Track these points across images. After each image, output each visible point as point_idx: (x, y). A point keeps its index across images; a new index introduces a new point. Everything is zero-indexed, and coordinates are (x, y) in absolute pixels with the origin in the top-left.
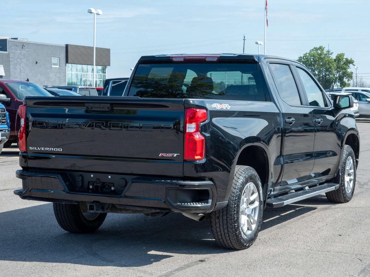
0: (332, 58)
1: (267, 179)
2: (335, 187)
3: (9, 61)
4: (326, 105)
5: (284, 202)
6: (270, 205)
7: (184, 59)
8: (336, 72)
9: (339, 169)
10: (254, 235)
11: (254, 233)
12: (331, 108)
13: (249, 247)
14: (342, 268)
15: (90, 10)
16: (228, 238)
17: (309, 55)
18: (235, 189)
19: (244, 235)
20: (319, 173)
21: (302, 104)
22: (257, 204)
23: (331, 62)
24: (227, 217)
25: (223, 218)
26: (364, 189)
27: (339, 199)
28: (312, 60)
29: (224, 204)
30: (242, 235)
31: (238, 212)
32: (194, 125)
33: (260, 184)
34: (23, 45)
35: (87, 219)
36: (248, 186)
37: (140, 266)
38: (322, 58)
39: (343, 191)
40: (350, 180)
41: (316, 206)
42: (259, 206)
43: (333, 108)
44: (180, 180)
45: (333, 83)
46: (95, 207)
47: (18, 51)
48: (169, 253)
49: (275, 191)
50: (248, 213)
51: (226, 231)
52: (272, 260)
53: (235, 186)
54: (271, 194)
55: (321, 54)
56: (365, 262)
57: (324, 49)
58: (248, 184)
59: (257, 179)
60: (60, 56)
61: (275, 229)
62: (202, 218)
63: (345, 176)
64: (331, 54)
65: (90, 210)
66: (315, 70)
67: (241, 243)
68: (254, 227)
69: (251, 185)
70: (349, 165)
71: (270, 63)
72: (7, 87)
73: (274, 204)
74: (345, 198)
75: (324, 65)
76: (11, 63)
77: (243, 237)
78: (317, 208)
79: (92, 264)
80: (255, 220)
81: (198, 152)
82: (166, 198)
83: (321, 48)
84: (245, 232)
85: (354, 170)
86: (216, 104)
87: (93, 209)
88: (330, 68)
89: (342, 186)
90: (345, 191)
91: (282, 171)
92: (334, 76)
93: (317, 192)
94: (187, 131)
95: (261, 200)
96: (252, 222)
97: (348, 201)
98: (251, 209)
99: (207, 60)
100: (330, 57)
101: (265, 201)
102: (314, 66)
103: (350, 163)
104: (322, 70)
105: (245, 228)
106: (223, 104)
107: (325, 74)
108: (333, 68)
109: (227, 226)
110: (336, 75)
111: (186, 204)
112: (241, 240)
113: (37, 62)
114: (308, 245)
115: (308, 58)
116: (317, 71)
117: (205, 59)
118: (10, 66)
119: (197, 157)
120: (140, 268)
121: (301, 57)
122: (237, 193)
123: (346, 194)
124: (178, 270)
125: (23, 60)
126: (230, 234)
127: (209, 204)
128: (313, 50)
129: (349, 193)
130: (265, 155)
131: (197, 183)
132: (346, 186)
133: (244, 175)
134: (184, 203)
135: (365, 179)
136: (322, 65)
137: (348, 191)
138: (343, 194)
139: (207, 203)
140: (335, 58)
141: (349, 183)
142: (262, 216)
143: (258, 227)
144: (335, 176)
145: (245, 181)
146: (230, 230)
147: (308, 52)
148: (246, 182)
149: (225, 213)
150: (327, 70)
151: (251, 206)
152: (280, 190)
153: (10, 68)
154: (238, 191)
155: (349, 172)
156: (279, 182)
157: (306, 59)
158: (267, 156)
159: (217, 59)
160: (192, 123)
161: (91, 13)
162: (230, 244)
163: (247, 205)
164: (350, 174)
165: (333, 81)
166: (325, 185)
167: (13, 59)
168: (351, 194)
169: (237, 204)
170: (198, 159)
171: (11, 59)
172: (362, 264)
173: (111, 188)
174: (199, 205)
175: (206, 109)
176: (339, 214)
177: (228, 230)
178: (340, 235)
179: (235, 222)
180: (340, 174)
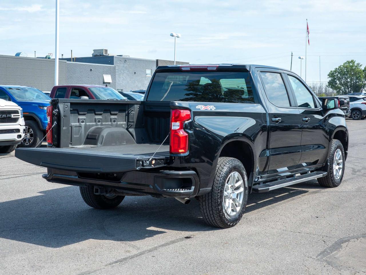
0: (361, 69)
1: (252, 168)
2: (322, 174)
3: (115, 72)
4: (316, 107)
5: (270, 187)
6: (256, 190)
7: (190, 69)
8: (364, 80)
9: (328, 160)
10: (239, 216)
11: (238, 215)
12: (320, 109)
13: (233, 226)
14: (305, 249)
15: (172, 34)
16: (213, 219)
17: (343, 67)
18: (219, 177)
19: (228, 216)
20: (311, 162)
21: (291, 106)
22: (242, 189)
23: (360, 72)
24: (212, 201)
25: (208, 201)
26: (355, 176)
27: (328, 184)
28: (345, 70)
29: (207, 190)
30: (226, 216)
31: (221, 197)
32: (178, 123)
33: (245, 173)
34: (126, 60)
35: (107, 198)
36: (232, 175)
37: (133, 240)
38: (353, 69)
39: (331, 178)
40: (339, 169)
41: (308, 189)
42: (244, 191)
43: (322, 109)
44: (166, 170)
45: (362, 88)
46: (99, 190)
47: (122, 65)
48: (164, 230)
49: (263, 178)
50: (233, 197)
51: (211, 212)
52: (247, 239)
53: (219, 175)
54: (258, 181)
55: (352, 66)
56: (328, 244)
57: (355, 62)
58: (232, 173)
59: (241, 169)
60: (152, 68)
61: (264, 209)
62: (188, 202)
63: (334, 165)
64: (361, 66)
65: (95, 193)
66: (347, 78)
67: (225, 223)
68: (238, 209)
69: (235, 174)
70: (338, 156)
71: (261, 72)
72: (89, 91)
73: (259, 189)
74: (333, 183)
75: (355, 74)
76: (116, 73)
77: (227, 218)
78: (308, 191)
79: (94, 237)
80: (240, 204)
81: (182, 146)
82: (154, 185)
83: (352, 62)
84: (229, 213)
85: (343, 160)
86: (200, 106)
87: (98, 192)
88: (360, 76)
89: (331, 174)
90: (334, 178)
91: (268, 162)
92: (363, 83)
93: (304, 179)
94: (172, 129)
95: (246, 186)
96: (237, 205)
97: (337, 186)
98: (236, 193)
99: (208, 69)
100: (360, 68)
101: (250, 188)
102: (347, 75)
103: (339, 154)
104: (353, 78)
105: (229, 211)
106: (208, 106)
107: (356, 81)
108: (361, 76)
109: (212, 208)
110: (364, 82)
111: (171, 190)
112: (225, 220)
113: (135, 73)
114: (285, 226)
115: (342, 69)
116: (349, 79)
117: (207, 68)
118: (115, 76)
119: (181, 151)
120: (132, 243)
121: (337, 69)
122: (221, 180)
123: (334, 181)
124: (163, 246)
125: (125, 71)
126: (215, 215)
127: (192, 190)
128: (346, 63)
129: (338, 180)
130: (250, 149)
131: (181, 173)
132: (335, 173)
133: (228, 166)
134: (170, 189)
135: (360, 166)
136: (353, 75)
137: (337, 178)
138: (332, 181)
139: (190, 189)
140: (364, 69)
141: (339, 171)
142: (246, 200)
143: (243, 209)
144: (324, 166)
145: (228, 171)
146: (214, 212)
147: (342, 65)
148: (230, 171)
149: (210, 197)
150: (357, 78)
151: (236, 191)
152: (268, 177)
153: (115, 77)
154: (222, 179)
155: (338, 162)
156: (265, 170)
157: (340, 69)
158: (252, 149)
159: (216, 69)
160: (176, 122)
161: (173, 36)
162: (215, 223)
163: (233, 191)
164: (339, 163)
165: (362, 86)
166: (315, 172)
167: (118, 71)
168: (339, 180)
169: (221, 190)
170: (182, 153)
171: (116, 71)
172: (324, 246)
173: (114, 175)
174: (182, 191)
175: (190, 110)
176: (325, 198)
177: (212, 211)
178: (317, 217)
179: (218, 205)
180: (329, 164)
